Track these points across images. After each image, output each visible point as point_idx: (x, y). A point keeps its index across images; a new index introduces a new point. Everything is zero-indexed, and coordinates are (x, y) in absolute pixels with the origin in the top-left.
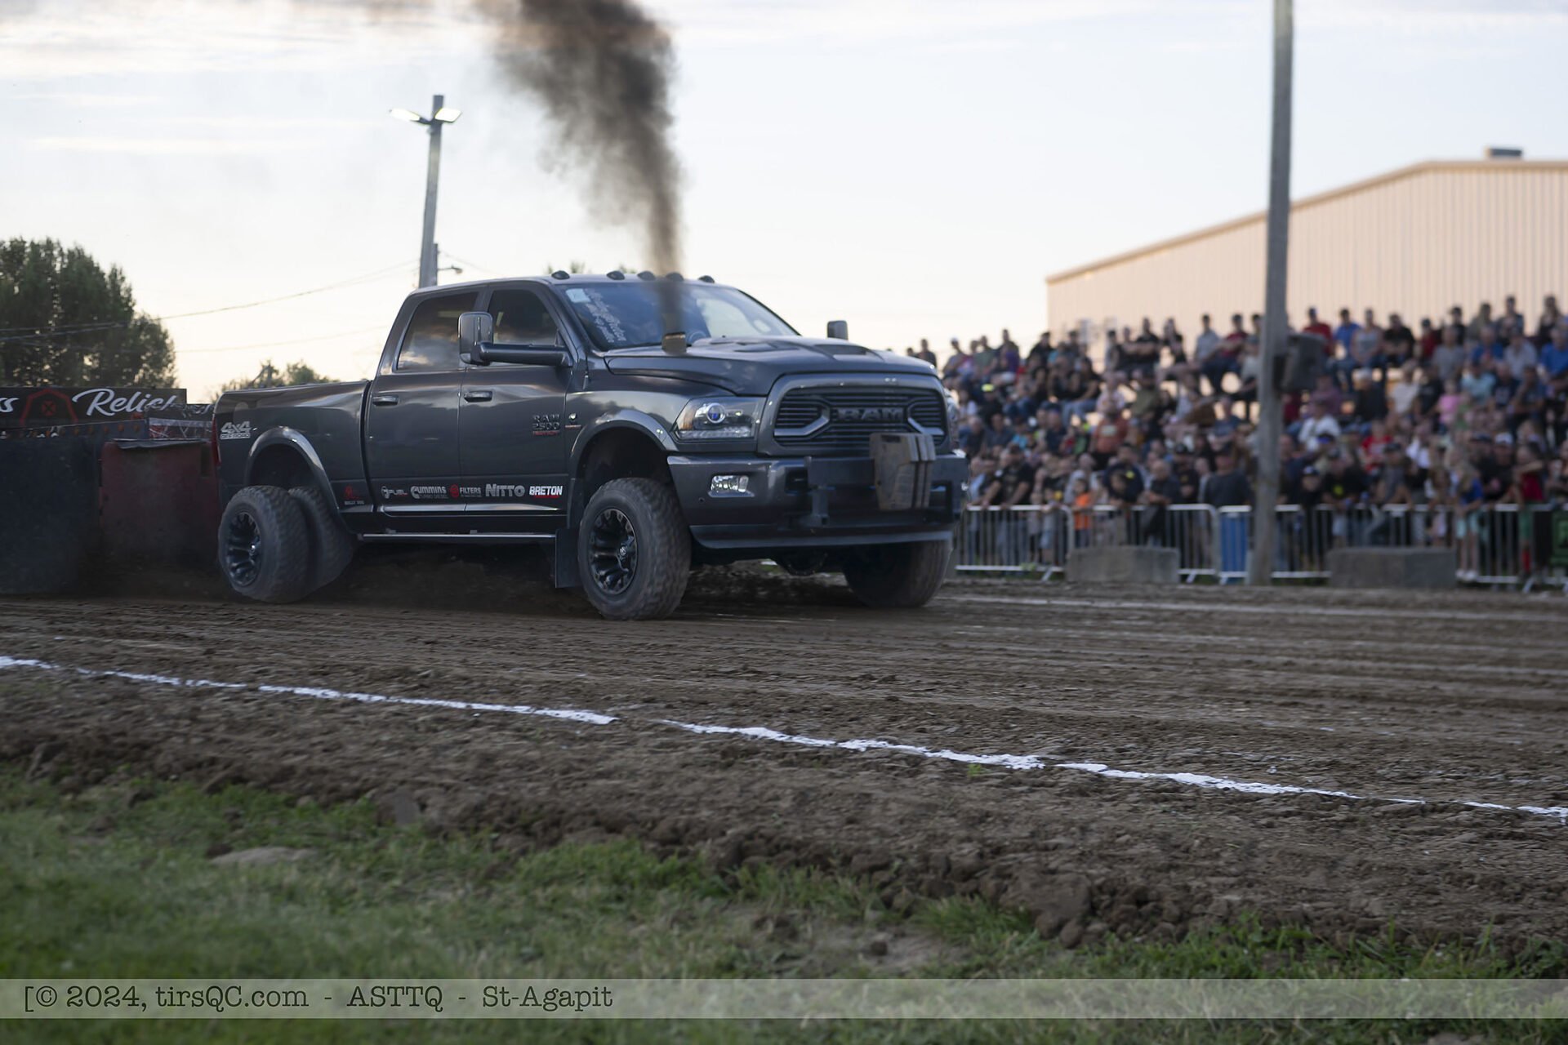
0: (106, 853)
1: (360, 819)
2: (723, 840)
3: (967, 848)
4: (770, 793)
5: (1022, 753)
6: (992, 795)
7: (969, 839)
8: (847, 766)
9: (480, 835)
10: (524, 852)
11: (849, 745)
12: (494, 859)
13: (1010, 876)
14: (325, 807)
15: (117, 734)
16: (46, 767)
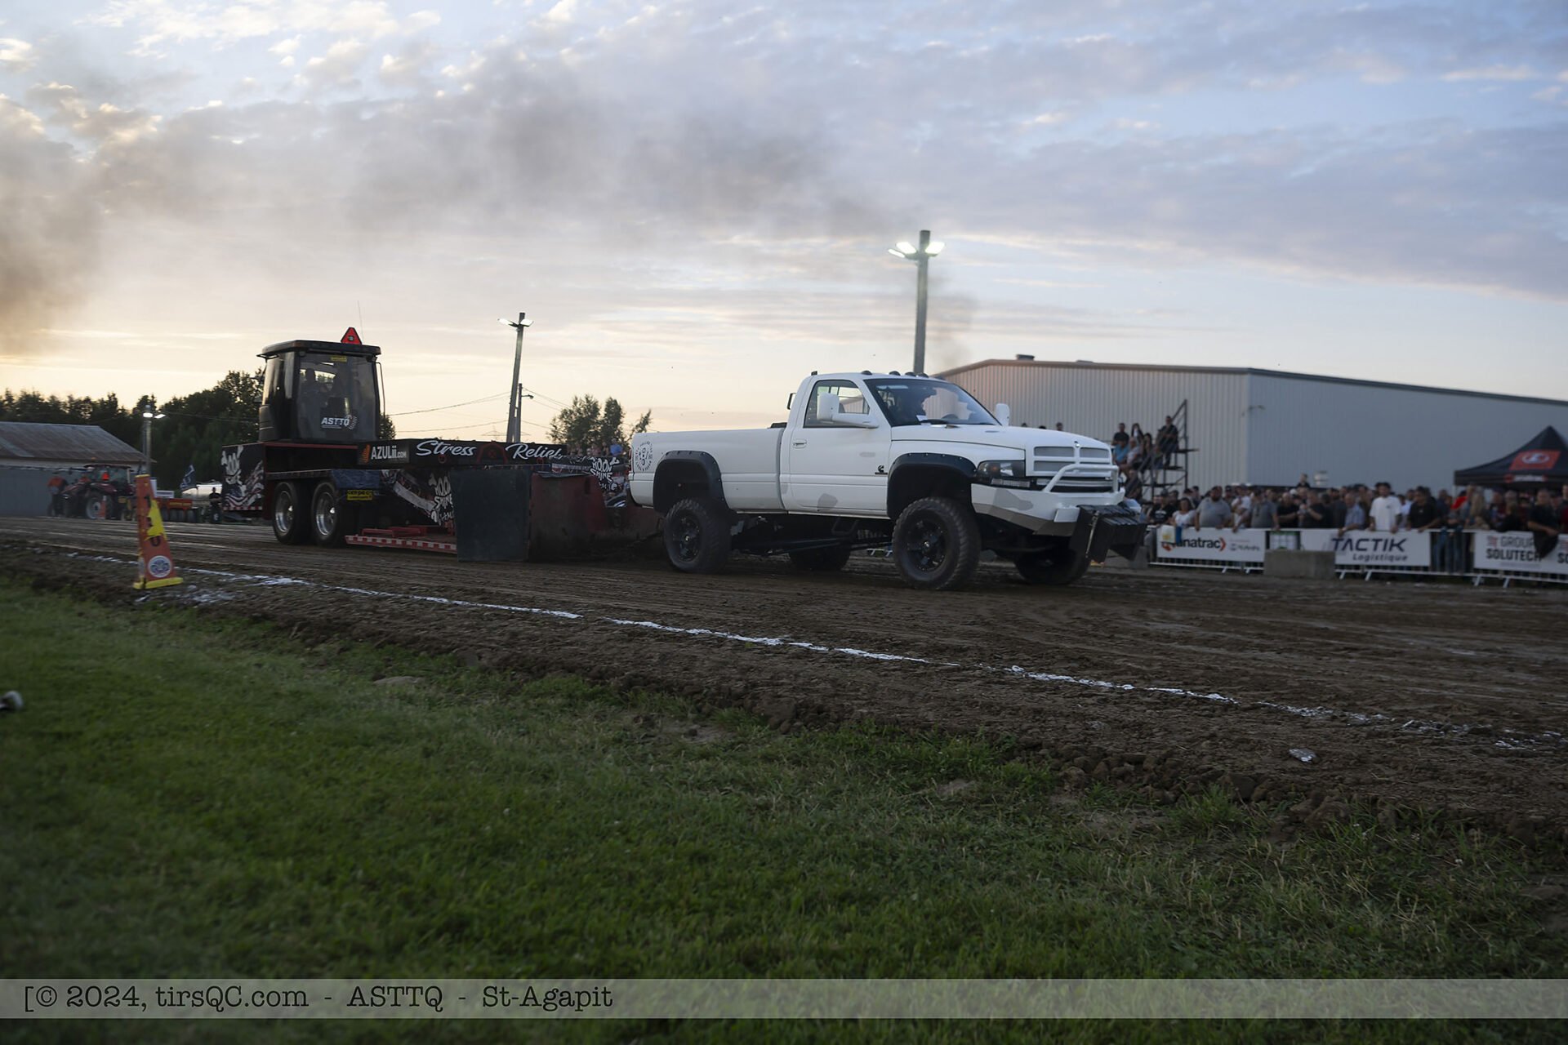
0: (323, 677)
1: (449, 663)
3: (740, 683)
4: (648, 655)
5: (774, 638)
6: (756, 658)
7: (741, 680)
8: (688, 642)
9: (507, 672)
10: (526, 681)
11: (691, 631)
12: (512, 684)
13: (758, 698)
14: (432, 657)
15: (336, 619)
16: (299, 634)
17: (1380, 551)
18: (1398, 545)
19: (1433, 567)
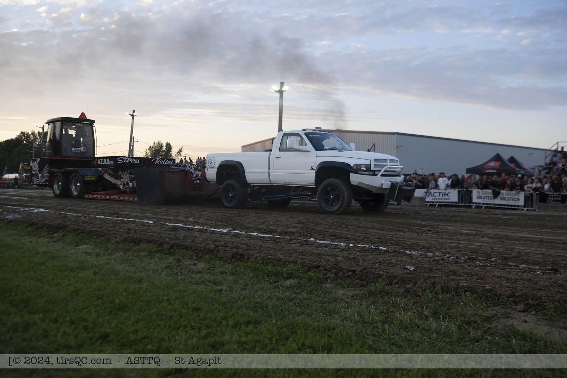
0: (56, 246)
1: (104, 240)
2: (169, 244)
3: (213, 246)
4: (179, 236)
5: (226, 229)
6: (218, 236)
7: (213, 244)
8: (194, 231)
9: (126, 243)
10: (133, 246)
11: (195, 227)
12: (128, 247)
13: (219, 251)
14: (98, 238)
15: (61, 224)
16: (47, 230)
17: (441, 197)
18: (447, 195)
19: (459, 202)
